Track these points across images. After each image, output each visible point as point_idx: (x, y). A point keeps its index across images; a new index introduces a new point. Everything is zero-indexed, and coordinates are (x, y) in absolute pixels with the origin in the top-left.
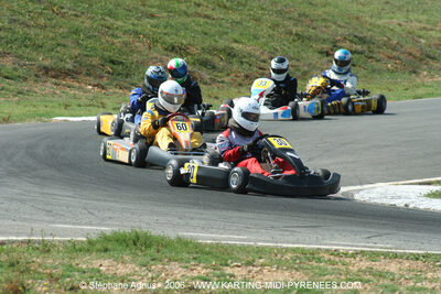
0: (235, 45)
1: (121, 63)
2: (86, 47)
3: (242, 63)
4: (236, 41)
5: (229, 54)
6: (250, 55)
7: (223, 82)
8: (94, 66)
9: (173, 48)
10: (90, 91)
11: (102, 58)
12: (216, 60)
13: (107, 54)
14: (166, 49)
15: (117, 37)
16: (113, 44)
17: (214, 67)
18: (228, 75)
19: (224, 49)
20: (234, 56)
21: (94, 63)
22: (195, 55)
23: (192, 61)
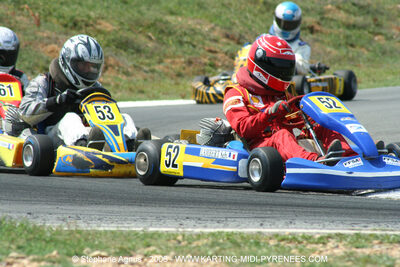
0: (170, 18)
3: (181, 43)
4: (172, 13)
5: (162, 32)
6: (194, 32)
7: (153, 71)
9: (75, 24)
12: (141, 40)
14: (66, 26)
17: (138, 51)
18: (160, 62)
19: (153, 25)
20: (170, 34)
22: (109, 33)
23: (105, 42)
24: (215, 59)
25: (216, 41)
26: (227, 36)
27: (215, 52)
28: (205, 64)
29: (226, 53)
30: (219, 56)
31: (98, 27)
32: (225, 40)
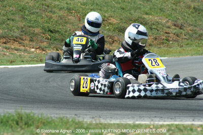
0: (146, 16)
1: (58, 31)
2: (30, 21)
3: (151, 29)
4: (147, 14)
6: (158, 23)
8: (36, 34)
10: (33, 52)
11: (43, 28)
13: (46, 25)
15: (54, 13)
16: (51, 18)
21: (36, 31)
22: (115, 24)
23: (113, 29)
24: (169, 37)
25: (169, 27)
26: (175, 25)
27: (169, 33)
28: (164, 39)
29: (174, 34)
30: (171, 35)
31: (109, 21)
32: (173, 27)
